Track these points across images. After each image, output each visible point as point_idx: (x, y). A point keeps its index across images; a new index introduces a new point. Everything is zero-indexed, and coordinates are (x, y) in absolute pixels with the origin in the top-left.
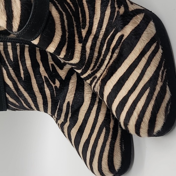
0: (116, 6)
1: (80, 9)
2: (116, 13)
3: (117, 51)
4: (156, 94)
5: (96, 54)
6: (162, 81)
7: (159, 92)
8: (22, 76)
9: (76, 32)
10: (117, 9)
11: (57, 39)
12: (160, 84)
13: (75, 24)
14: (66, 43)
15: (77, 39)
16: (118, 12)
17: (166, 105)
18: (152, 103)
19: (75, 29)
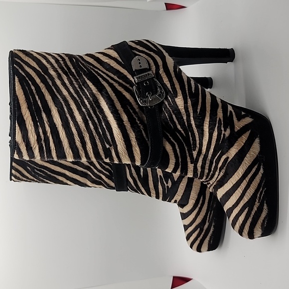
0: (223, 129)
1: (190, 133)
2: (222, 136)
3: (223, 171)
4: (253, 213)
5: (206, 171)
6: (259, 202)
7: (256, 212)
8: (142, 174)
9: (188, 155)
10: (223, 132)
11: (172, 161)
12: (257, 204)
13: (186, 149)
14: (180, 167)
15: (189, 160)
16: (224, 135)
17: (262, 221)
18: (250, 220)
19: (187, 152)
